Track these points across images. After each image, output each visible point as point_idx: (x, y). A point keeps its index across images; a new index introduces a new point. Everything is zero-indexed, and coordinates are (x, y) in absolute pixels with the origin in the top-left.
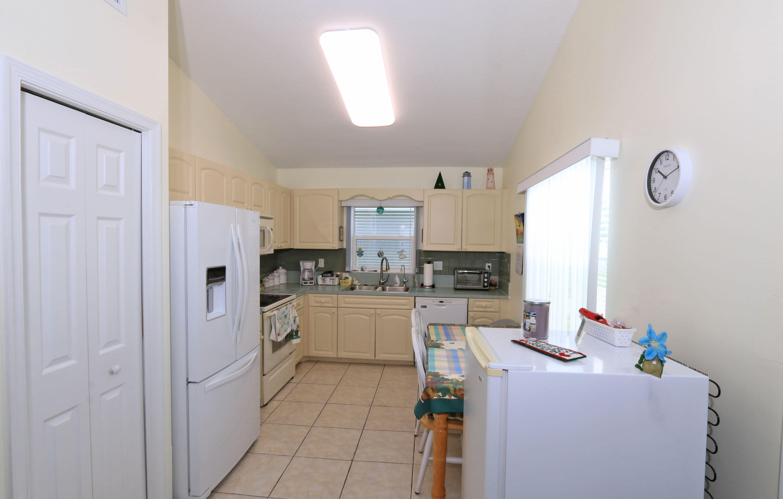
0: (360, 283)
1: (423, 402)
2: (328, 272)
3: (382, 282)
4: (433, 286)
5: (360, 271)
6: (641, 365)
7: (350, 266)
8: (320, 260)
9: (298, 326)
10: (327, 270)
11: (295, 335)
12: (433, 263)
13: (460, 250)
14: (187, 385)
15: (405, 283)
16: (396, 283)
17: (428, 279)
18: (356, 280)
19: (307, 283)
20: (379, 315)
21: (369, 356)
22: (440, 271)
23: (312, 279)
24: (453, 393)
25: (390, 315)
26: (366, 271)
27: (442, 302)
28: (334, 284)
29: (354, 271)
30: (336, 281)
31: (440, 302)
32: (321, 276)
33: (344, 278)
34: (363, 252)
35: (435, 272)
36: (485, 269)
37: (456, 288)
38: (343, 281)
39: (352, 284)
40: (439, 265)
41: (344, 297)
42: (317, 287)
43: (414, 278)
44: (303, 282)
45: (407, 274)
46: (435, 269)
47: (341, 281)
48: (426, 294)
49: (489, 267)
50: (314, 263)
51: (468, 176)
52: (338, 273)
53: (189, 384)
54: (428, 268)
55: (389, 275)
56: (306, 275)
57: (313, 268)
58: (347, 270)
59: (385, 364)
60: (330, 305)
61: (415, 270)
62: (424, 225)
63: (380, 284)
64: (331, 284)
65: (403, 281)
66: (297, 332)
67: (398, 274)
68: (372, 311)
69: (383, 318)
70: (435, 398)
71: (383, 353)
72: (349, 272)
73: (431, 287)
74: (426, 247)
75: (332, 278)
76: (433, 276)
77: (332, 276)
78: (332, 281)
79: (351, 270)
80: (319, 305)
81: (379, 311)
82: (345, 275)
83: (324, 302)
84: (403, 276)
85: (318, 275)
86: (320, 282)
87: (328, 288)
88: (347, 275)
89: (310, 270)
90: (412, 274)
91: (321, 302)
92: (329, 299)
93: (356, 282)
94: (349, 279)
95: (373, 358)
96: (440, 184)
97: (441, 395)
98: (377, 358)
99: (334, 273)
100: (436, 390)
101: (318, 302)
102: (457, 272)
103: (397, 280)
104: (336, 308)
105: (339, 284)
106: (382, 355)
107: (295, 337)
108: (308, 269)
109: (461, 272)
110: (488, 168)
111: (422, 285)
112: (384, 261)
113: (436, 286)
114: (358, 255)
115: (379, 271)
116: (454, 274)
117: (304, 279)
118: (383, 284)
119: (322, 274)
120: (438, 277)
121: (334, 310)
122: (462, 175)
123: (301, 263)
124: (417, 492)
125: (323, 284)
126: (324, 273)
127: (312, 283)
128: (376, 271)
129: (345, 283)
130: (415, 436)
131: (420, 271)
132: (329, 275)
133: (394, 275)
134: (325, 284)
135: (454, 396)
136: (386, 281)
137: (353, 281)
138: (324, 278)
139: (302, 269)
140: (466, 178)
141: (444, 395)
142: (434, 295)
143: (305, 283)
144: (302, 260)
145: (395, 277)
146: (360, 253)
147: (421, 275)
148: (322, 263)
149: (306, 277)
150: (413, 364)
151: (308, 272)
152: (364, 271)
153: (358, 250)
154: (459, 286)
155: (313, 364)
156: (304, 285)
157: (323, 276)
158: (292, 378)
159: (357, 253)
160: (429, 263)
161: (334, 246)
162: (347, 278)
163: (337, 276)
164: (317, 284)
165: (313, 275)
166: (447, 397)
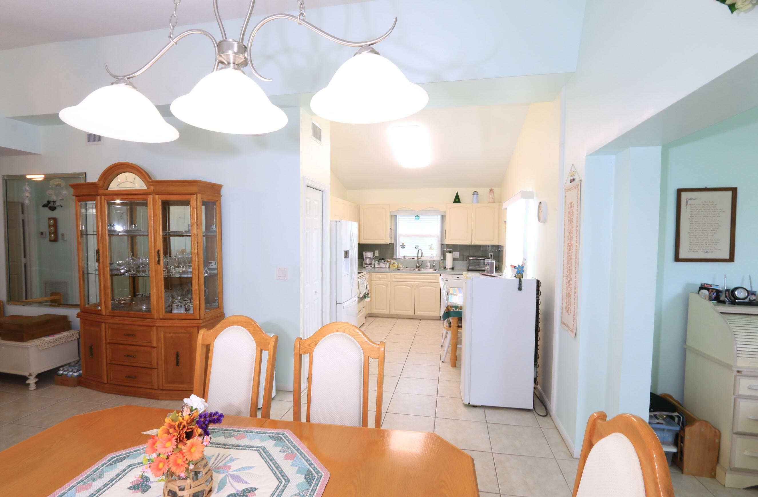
0: (403, 266)
1: (446, 312)
2: (381, 259)
3: (418, 265)
4: (453, 268)
5: (403, 259)
6: (516, 276)
7: (396, 255)
8: (376, 251)
9: (368, 291)
10: (380, 258)
11: (367, 296)
12: (453, 253)
13: (471, 244)
14: (336, 304)
15: (433, 266)
16: (428, 266)
17: (449, 263)
18: (400, 265)
19: (368, 266)
20: (417, 286)
21: (410, 313)
22: (458, 258)
23: (371, 264)
24: (460, 308)
25: (425, 286)
26: (407, 259)
27: (458, 277)
28: (386, 267)
29: (399, 258)
30: (388, 266)
31: (457, 277)
32: (377, 262)
33: (392, 263)
34: (405, 245)
35: (454, 259)
36: (488, 257)
37: (468, 269)
38: (392, 265)
39: (398, 267)
40: (457, 254)
41: (394, 275)
42: (375, 269)
43: (440, 263)
44: (366, 265)
45: (435, 260)
46: (454, 257)
47: (390, 265)
48: (448, 272)
49: (491, 255)
50: (372, 253)
51: (476, 194)
52: (389, 260)
53: (337, 304)
54: (449, 256)
55: (423, 261)
56: (368, 262)
57: (372, 257)
58: (394, 258)
59: (420, 318)
60: (386, 280)
61: (440, 258)
62: (447, 228)
63: (417, 267)
64: (384, 267)
65: (432, 265)
66: (368, 294)
67: (429, 260)
68: (413, 284)
69: (420, 288)
70: (451, 310)
71: (420, 311)
72: (395, 259)
73: (451, 269)
74: (448, 242)
75: (385, 263)
76: (453, 262)
77: (384, 262)
78: (384, 265)
79: (397, 258)
80: (378, 279)
81: (417, 284)
82: (393, 261)
83: (381, 278)
84: (431, 262)
85: (375, 261)
86: (377, 266)
87: (382, 269)
88: (394, 261)
89: (370, 258)
90: (438, 260)
91: (379, 278)
92: (385, 276)
93: (401, 266)
94: (396, 264)
95: (413, 314)
96: (457, 200)
97: (454, 309)
98: (416, 314)
99: (386, 260)
100: (452, 307)
101: (378, 278)
102: (469, 258)
103: (428, 264)
104: (389, 282)
105: (389, 267)
106: (419, 312)
107: (366, 297)
108: (368, 257)
109: (471, 258)
110: (490, 188)
111: (445, 267)
112: (420, 252)
113: (455, 268)
114: (401, 247)
115: (416, 259)
116: (467, 260)
117: (366, 264)
118: (419, 267)
119: (378, 261)
120: (456, 262)
121: (388, 283)
122: (473, 193)
123: (364, 253)
124: (443, 361)
125: (378, 267)
126: (379, 260)
127: (372, 266)
128: (414, 259)
129: (393, 266)
130: (442, 346)
131: (444, 258)
132: (383, 261)
133: (426, 261)
134: (380, 267)
135: (461, 310)
136: (421, 265)
137: (398, 265)
138: (379, 263)
139: (364, 257)
140: (475, 195)
141: (456, 309)
142: (453, 273)
143: (367, 266)
144: (364, 251)
145: (427, 262)
146: (403, 246)
147: (445, 261)
148: (377, 253)
149: (368, 263)
150: (440, 319)
151: (369, 259)
152: (405, 258)
153: (402, 245)
154: (470, 268)
155: (375, 318)
156: (366, 267)
157: (378, 262)
158: (364, 324)
159: (401, 246)
160: (450, 252)
161: (387, 241)
162: (394, 263)
163: (388, 262)
164: (374, 267)
165: (372, 261)
166: (457, 310)
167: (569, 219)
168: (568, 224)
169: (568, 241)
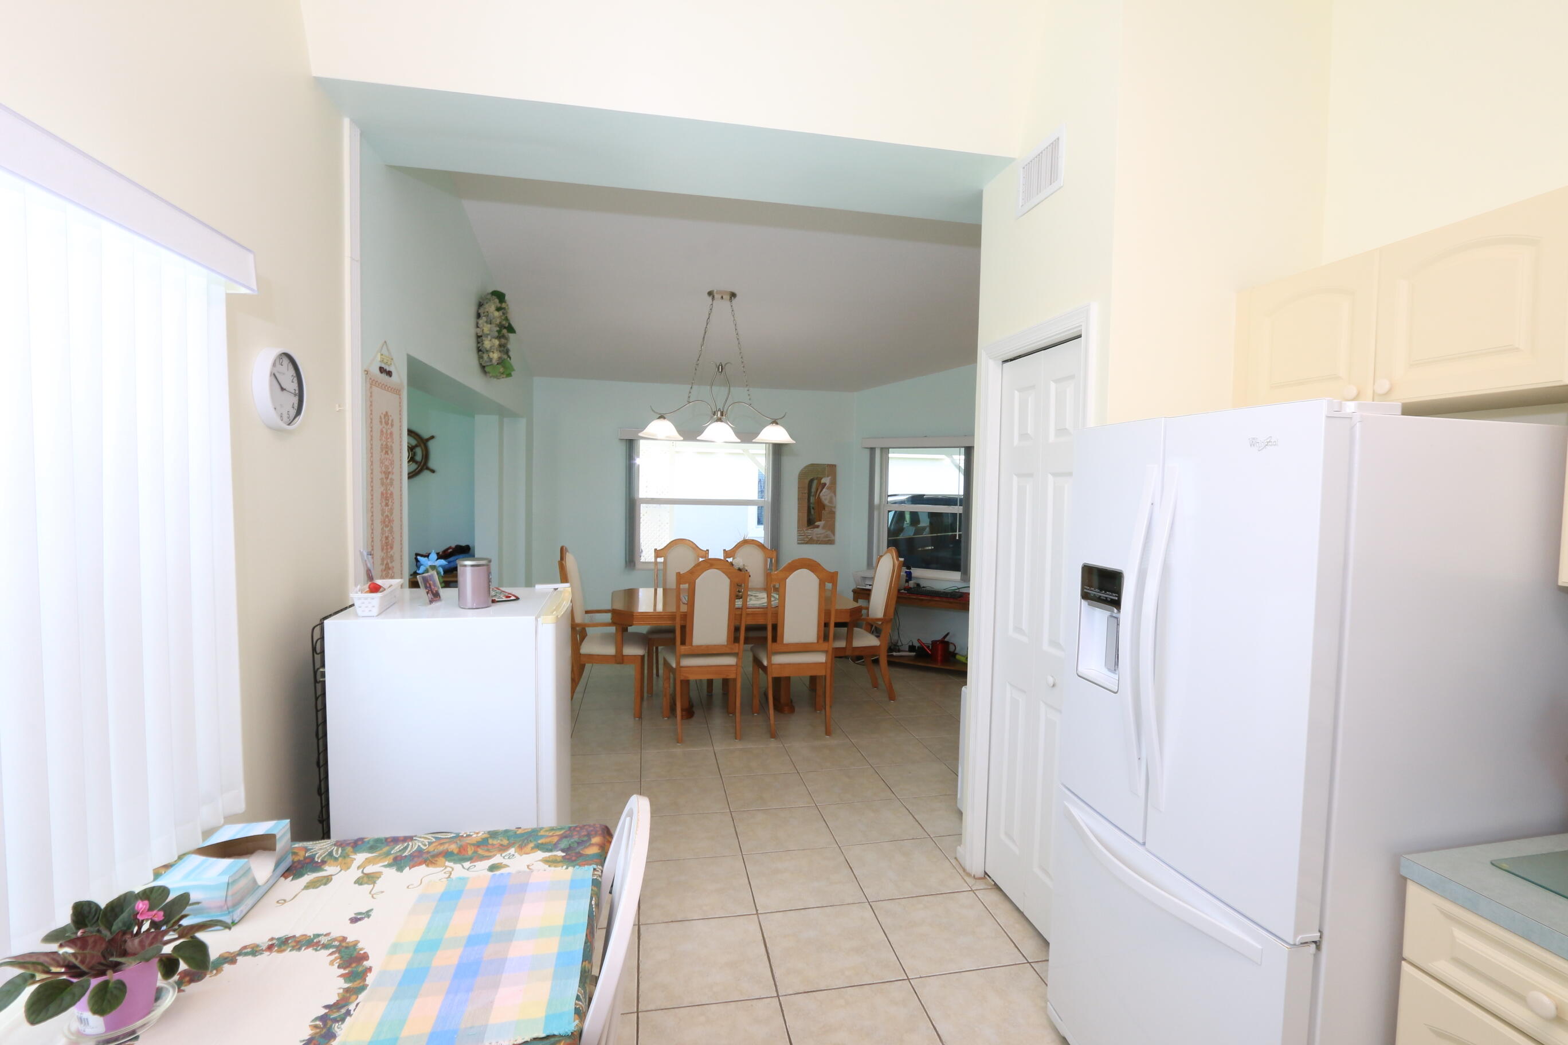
167: (382, 445)
168: (381, 455)
169: (382, 489)
